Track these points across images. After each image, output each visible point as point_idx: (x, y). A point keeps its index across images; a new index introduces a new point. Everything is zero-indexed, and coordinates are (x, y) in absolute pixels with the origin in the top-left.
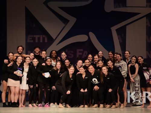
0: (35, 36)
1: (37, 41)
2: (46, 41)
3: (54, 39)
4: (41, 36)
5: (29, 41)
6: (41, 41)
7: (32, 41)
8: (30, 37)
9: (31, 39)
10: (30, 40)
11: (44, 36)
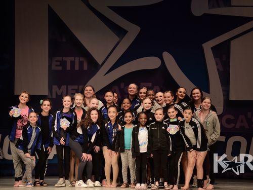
0: (65, 59)
1: (68, 68)
2: (85, 67)
3: (100, 64)
4: (77, 59)
5: (54, 68)
6: (77, 68)
7: (60, 68)
8: (57, 61)
9: (58, 63)
10: (57, 66)
11: (82, 59)
